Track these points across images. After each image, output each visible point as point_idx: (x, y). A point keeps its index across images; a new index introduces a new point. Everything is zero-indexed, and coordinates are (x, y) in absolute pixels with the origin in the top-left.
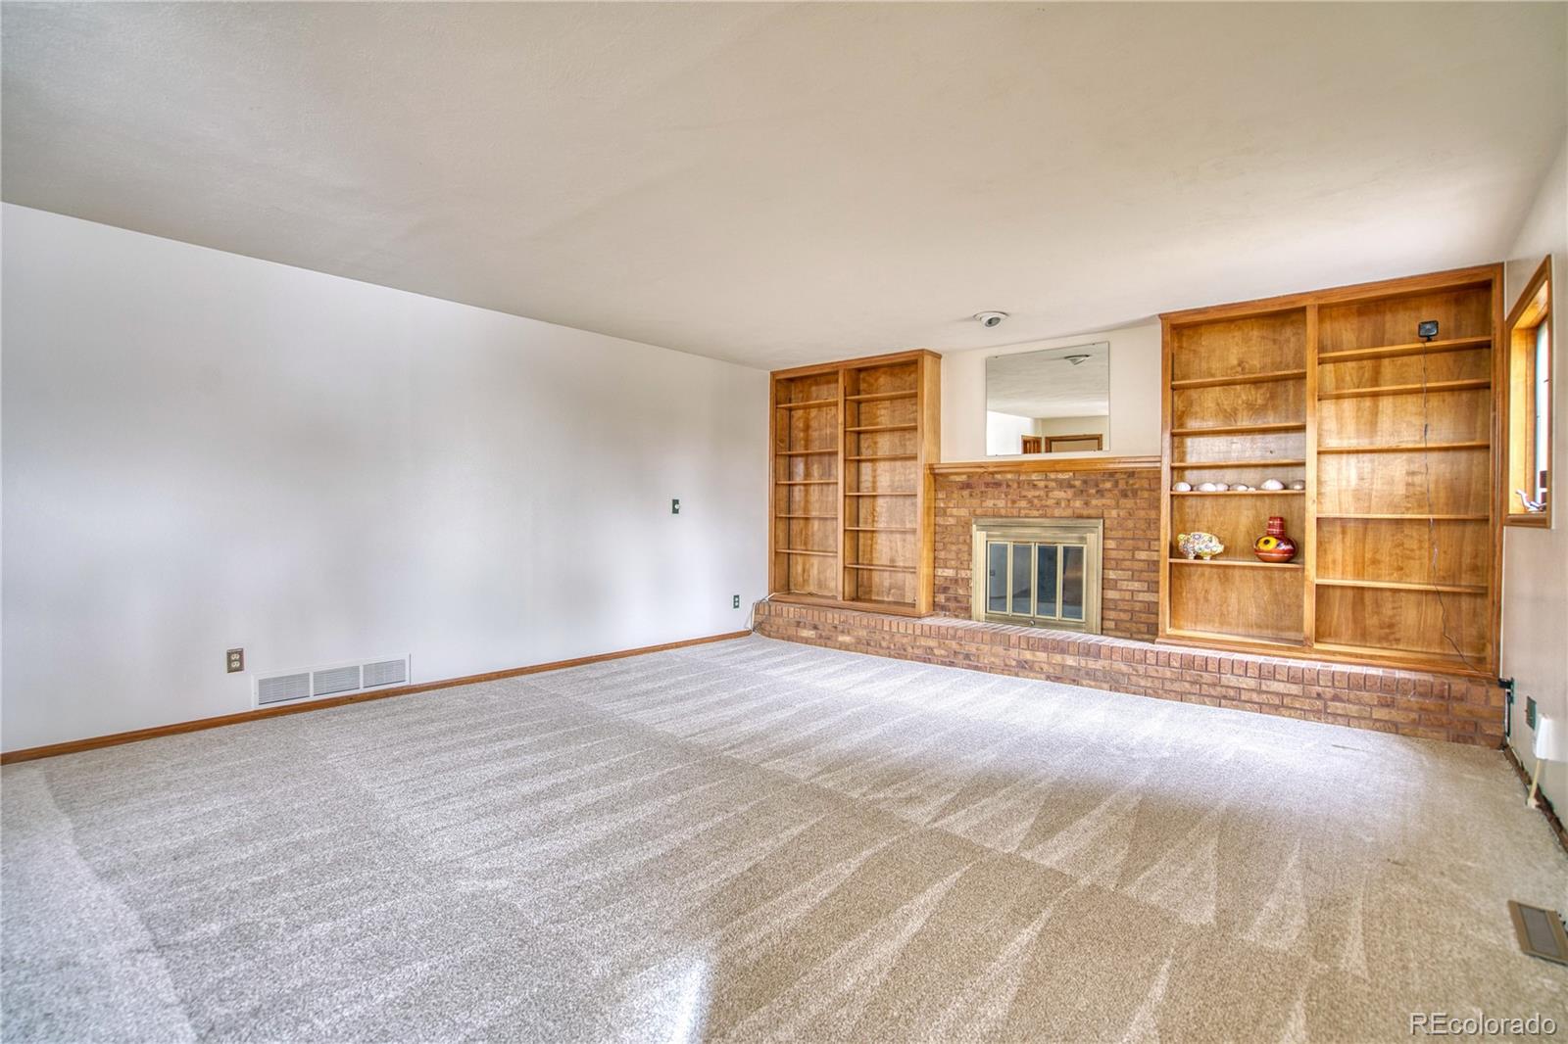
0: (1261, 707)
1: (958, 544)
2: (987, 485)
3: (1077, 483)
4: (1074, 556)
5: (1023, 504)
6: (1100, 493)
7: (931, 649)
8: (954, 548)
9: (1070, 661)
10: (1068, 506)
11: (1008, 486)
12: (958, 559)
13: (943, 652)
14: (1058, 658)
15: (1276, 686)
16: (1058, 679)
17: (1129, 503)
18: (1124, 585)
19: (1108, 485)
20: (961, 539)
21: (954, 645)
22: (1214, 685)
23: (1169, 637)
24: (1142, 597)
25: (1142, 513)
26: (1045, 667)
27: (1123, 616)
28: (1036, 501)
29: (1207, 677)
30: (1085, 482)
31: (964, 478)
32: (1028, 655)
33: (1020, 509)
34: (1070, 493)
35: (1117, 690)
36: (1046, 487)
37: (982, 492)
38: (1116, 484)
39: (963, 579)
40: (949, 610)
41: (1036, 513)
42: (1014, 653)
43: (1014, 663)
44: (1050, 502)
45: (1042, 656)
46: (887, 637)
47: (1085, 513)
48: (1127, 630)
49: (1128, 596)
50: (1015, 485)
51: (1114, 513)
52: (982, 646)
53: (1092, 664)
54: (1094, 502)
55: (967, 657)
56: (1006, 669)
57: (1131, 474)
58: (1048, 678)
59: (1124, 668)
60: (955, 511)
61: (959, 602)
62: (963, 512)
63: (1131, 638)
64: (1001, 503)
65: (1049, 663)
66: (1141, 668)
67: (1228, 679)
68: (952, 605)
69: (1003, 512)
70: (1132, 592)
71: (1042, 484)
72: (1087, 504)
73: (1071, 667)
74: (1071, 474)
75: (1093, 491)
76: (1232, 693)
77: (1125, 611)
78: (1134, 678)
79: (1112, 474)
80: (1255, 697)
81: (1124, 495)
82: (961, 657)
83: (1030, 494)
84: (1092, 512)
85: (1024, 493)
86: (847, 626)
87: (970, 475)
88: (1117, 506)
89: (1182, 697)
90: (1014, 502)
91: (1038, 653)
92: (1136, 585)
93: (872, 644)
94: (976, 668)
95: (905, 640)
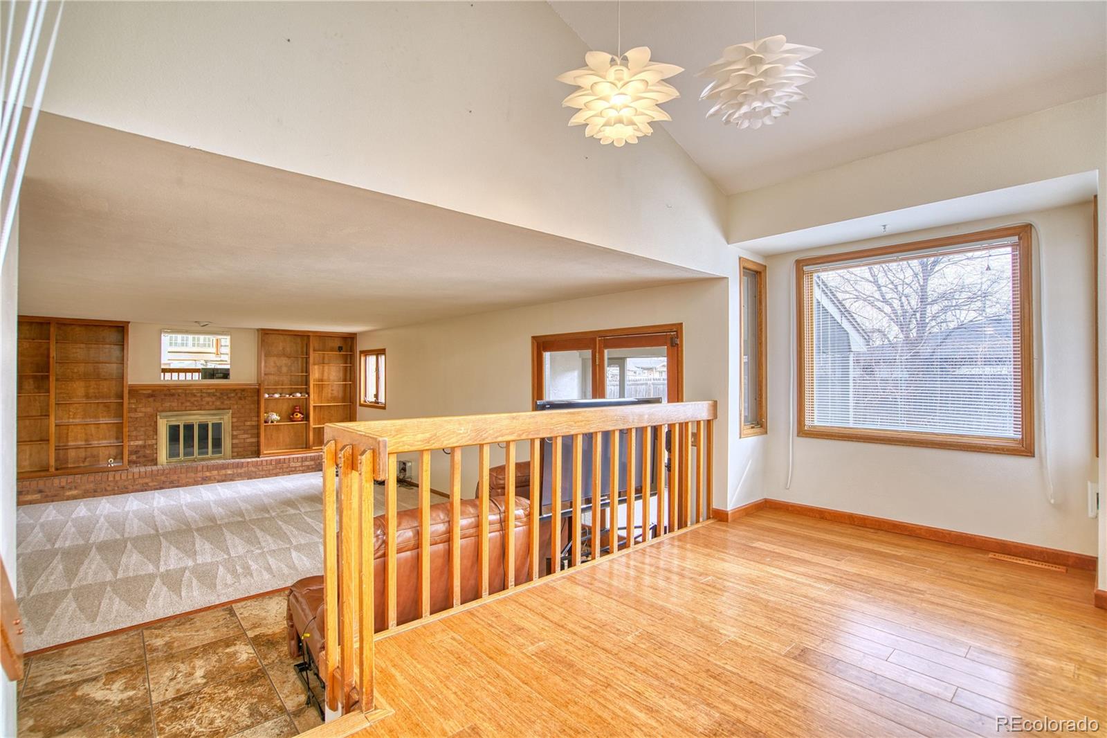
0: (303, 472)
1: (146, 426)
2: (165, 395)
3: (218, 394)
4: (217, 427)
5: (188, 404)
6: (229, 398)
7: (147, 484)
8: (143, 429)
9: (229, 472)
10: (213, 404)
11: (179, 396)
12: (145, 434)
13: (155, 483)
14: (223, 472)
15: (307, 463)
16: (223, 481)
17: (242, 402)
18: (241, 437)
19: (233, 395)
20: (148, 424)
21: (163, 478)
22: (287, 468)
23: (265, 454)
24: (248, 440)
25: (247, 407)
26: (217, 477)
27: (240, 450)
28: (195, 403)
29: (285, 465)
30: (221, 394)
31: (150, 392)
32: (208, 474)
33: (186, 407)
34: (214, 398)
35: (251, 479)
36: (201, 396)
37: (162, 399)
38: (236, 394)
39: (149, 445)
40: (140, 463)
41: (195, 408)
42: (200, 474)
43: (200, 479)
44: (204, 403)
45: (215, 473)
46: (112, 484)
47: (222, 407)
48: (242, 455)
49: (242, 441)
50: (183, 395)
51: (236, 407)
52: (181, 475)
53: (239, 471)
54: (226, 402)
55: (172, 482)
56: (196, 483)
57: (243, 390)
58: (219, 482)
59: (253, 469)
60: (143, 409)
61: (147, 457)
62: (149, 410)
63: (244, 458)
64: (174, 404)
65: (219, 475)
66: (260, 468)
67: (293, 464)
68: (142, 460)
69: (176, 408)
70: (244, 439)
71: (199, 395)
72: (222, 403)
73: (230, 474)
74: (214, 390)
75: (225, 397)
76: (293, 469)
77: (241, 447)
78: (258, 473)
79: (235, 390)
80: (301, 469)
81: (240, 399)
82: (167, 483)
83: (193, 399)
84: (225, 407)
85: (189, 399)
86: (73, 485)
87: (153, 391)
88: (237, 404)
89: (276, 475)
90: (182, 403)
91: (213, 472)
92: (246, 436)
93: (99, 490)
94: (177, 487)
95: (126, 483)
